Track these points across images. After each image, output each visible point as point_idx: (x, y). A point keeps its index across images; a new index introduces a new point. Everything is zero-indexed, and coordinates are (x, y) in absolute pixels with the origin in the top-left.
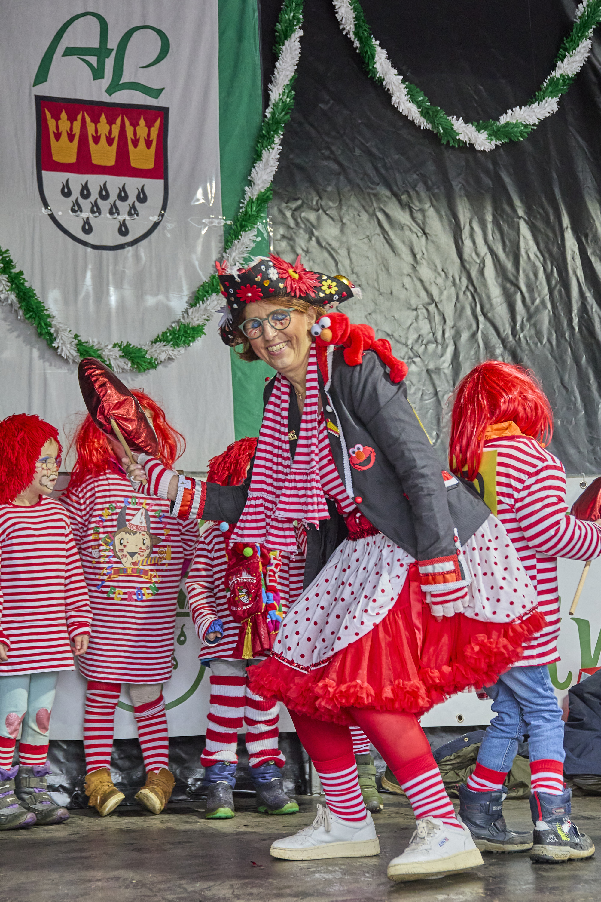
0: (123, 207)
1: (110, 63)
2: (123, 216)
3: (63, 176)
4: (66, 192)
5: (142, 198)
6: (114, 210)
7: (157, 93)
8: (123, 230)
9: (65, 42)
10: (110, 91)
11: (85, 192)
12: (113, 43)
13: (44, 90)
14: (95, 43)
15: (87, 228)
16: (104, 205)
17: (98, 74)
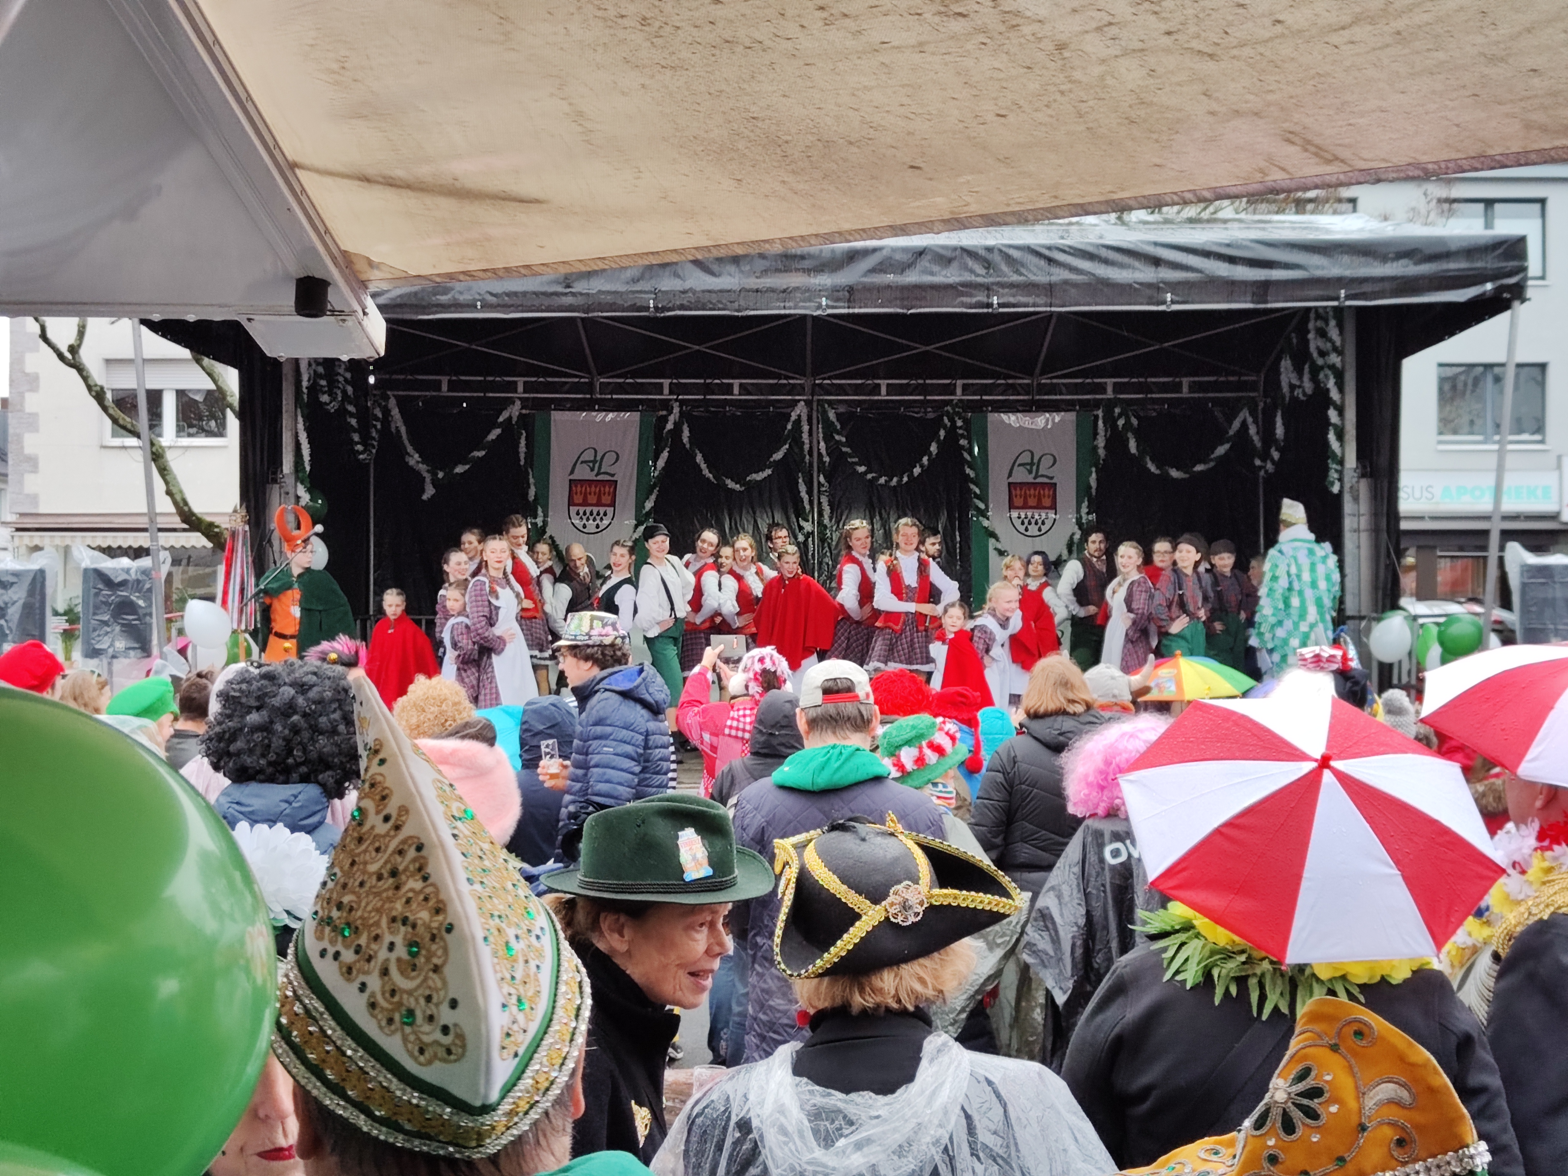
0: (598, 518)
1: (597, 465)
2: (598, 521)
3: (577, 508)
4: (578, 514)
5: (605, 514)
6: (594, 520)
7: (613, 475)
8: (598, 526)
9: (581, 459)
10: (597, 475)
11: (585, 513)
12: (598, 458)
13: (572, 477)
14: (592, 458)
15: (585, 526)
16: (591, 518)
17: (592, 470)
